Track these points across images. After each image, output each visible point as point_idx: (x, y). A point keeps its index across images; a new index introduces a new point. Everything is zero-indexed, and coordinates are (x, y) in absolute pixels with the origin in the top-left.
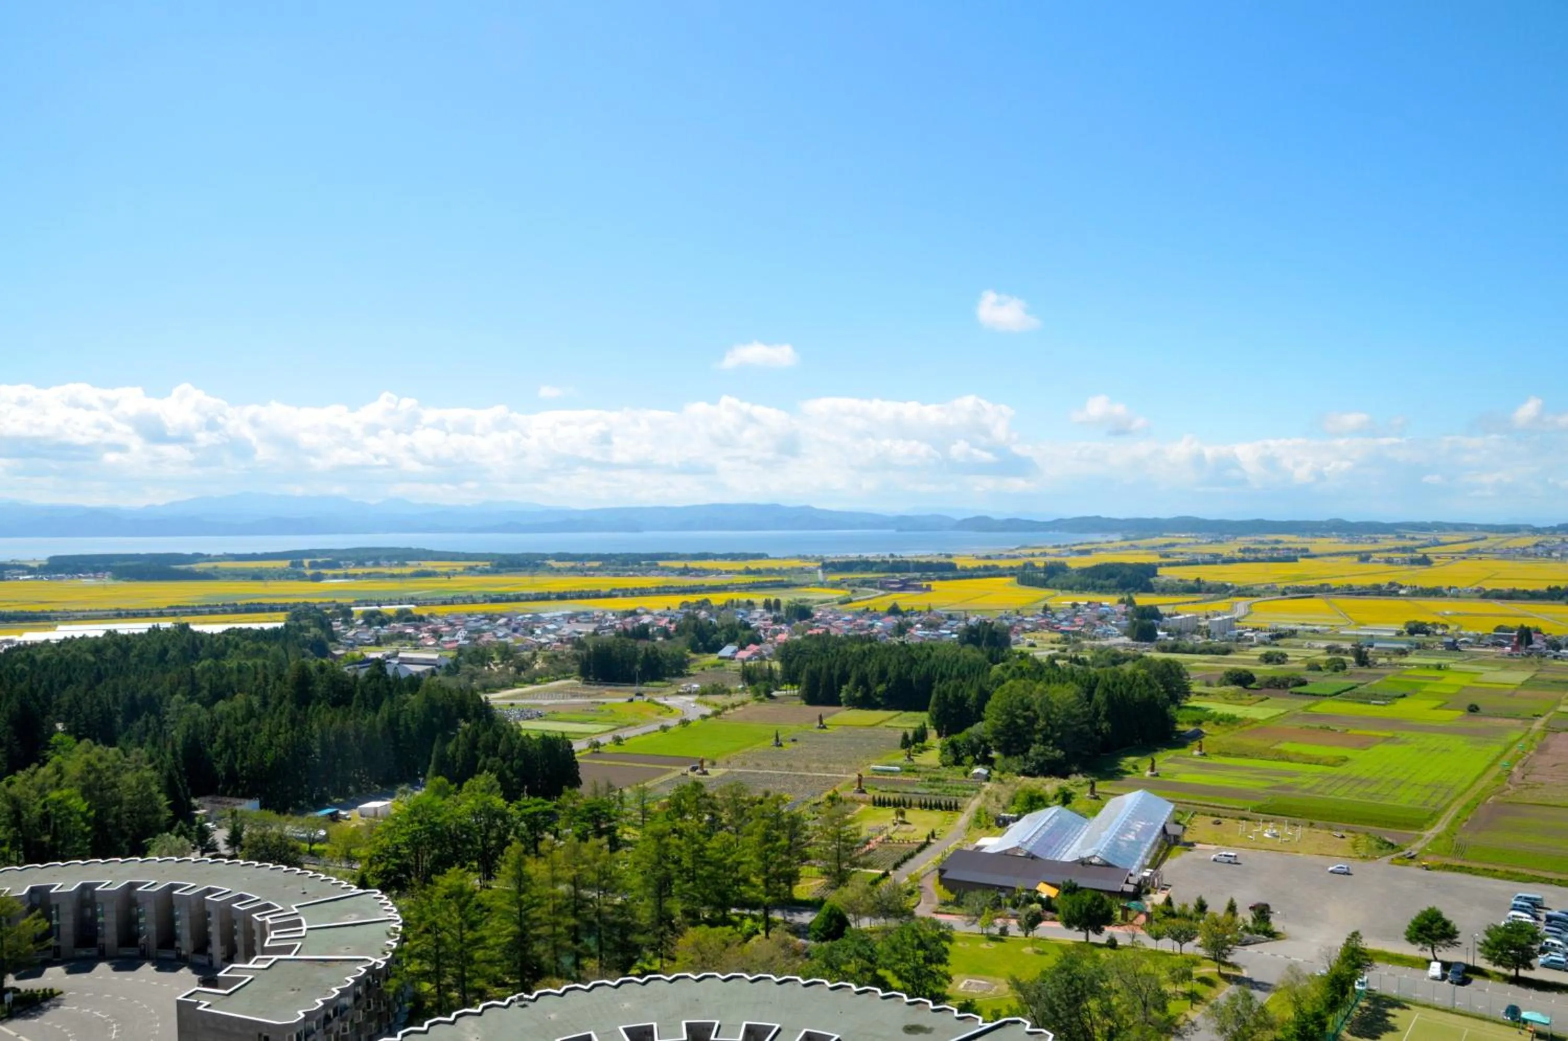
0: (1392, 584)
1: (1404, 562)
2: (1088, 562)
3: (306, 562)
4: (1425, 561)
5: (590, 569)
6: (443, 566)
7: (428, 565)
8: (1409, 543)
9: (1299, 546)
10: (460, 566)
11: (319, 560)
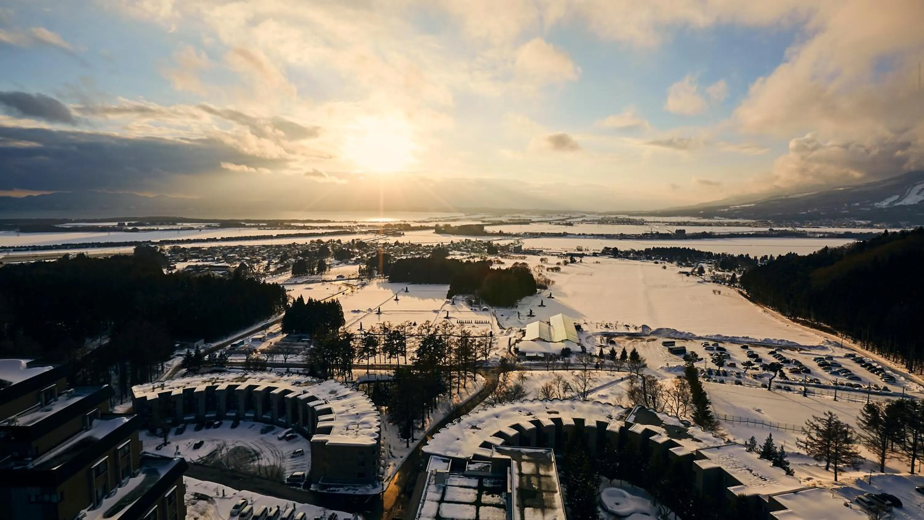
0: (564, 233)
1: (564, 224)
2: (458, 224)
3: (126, 223)
4: (570, 224)
5: (263, 226)
6: (195, 225)
7: (189, 225)
8: (562, 218)
9: (528, 219)
10: (203, 225)
11: (133, 222)
